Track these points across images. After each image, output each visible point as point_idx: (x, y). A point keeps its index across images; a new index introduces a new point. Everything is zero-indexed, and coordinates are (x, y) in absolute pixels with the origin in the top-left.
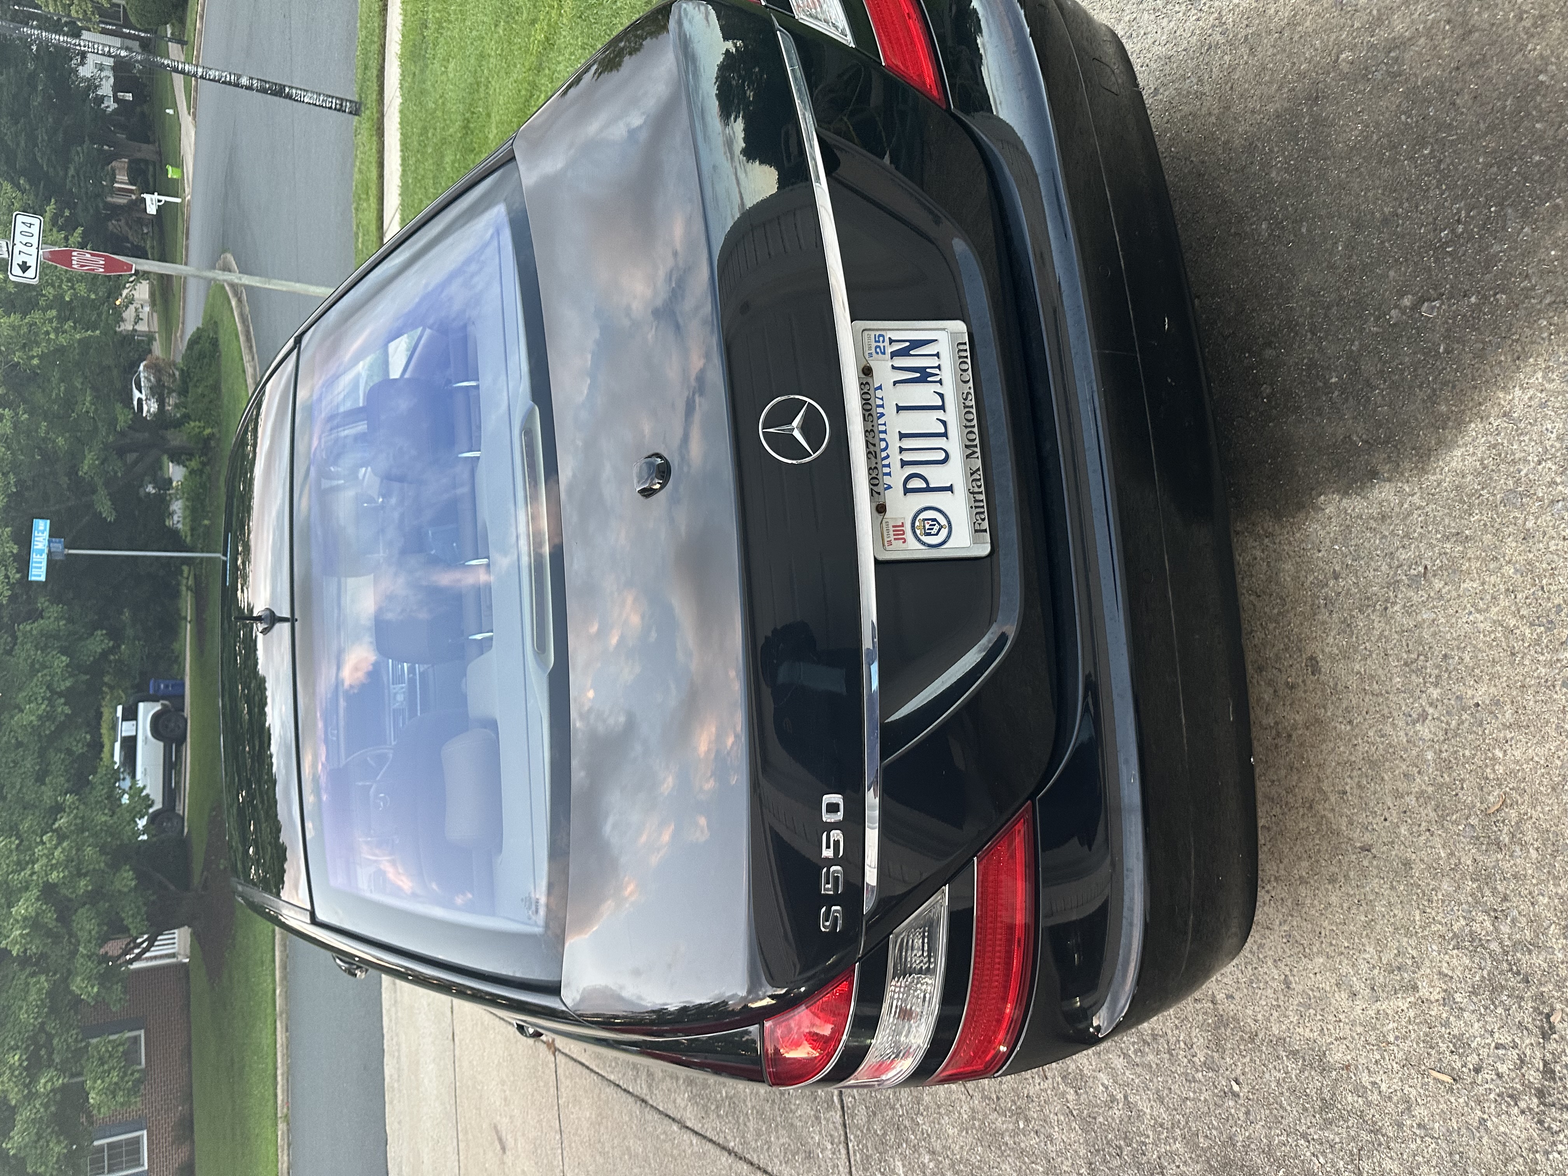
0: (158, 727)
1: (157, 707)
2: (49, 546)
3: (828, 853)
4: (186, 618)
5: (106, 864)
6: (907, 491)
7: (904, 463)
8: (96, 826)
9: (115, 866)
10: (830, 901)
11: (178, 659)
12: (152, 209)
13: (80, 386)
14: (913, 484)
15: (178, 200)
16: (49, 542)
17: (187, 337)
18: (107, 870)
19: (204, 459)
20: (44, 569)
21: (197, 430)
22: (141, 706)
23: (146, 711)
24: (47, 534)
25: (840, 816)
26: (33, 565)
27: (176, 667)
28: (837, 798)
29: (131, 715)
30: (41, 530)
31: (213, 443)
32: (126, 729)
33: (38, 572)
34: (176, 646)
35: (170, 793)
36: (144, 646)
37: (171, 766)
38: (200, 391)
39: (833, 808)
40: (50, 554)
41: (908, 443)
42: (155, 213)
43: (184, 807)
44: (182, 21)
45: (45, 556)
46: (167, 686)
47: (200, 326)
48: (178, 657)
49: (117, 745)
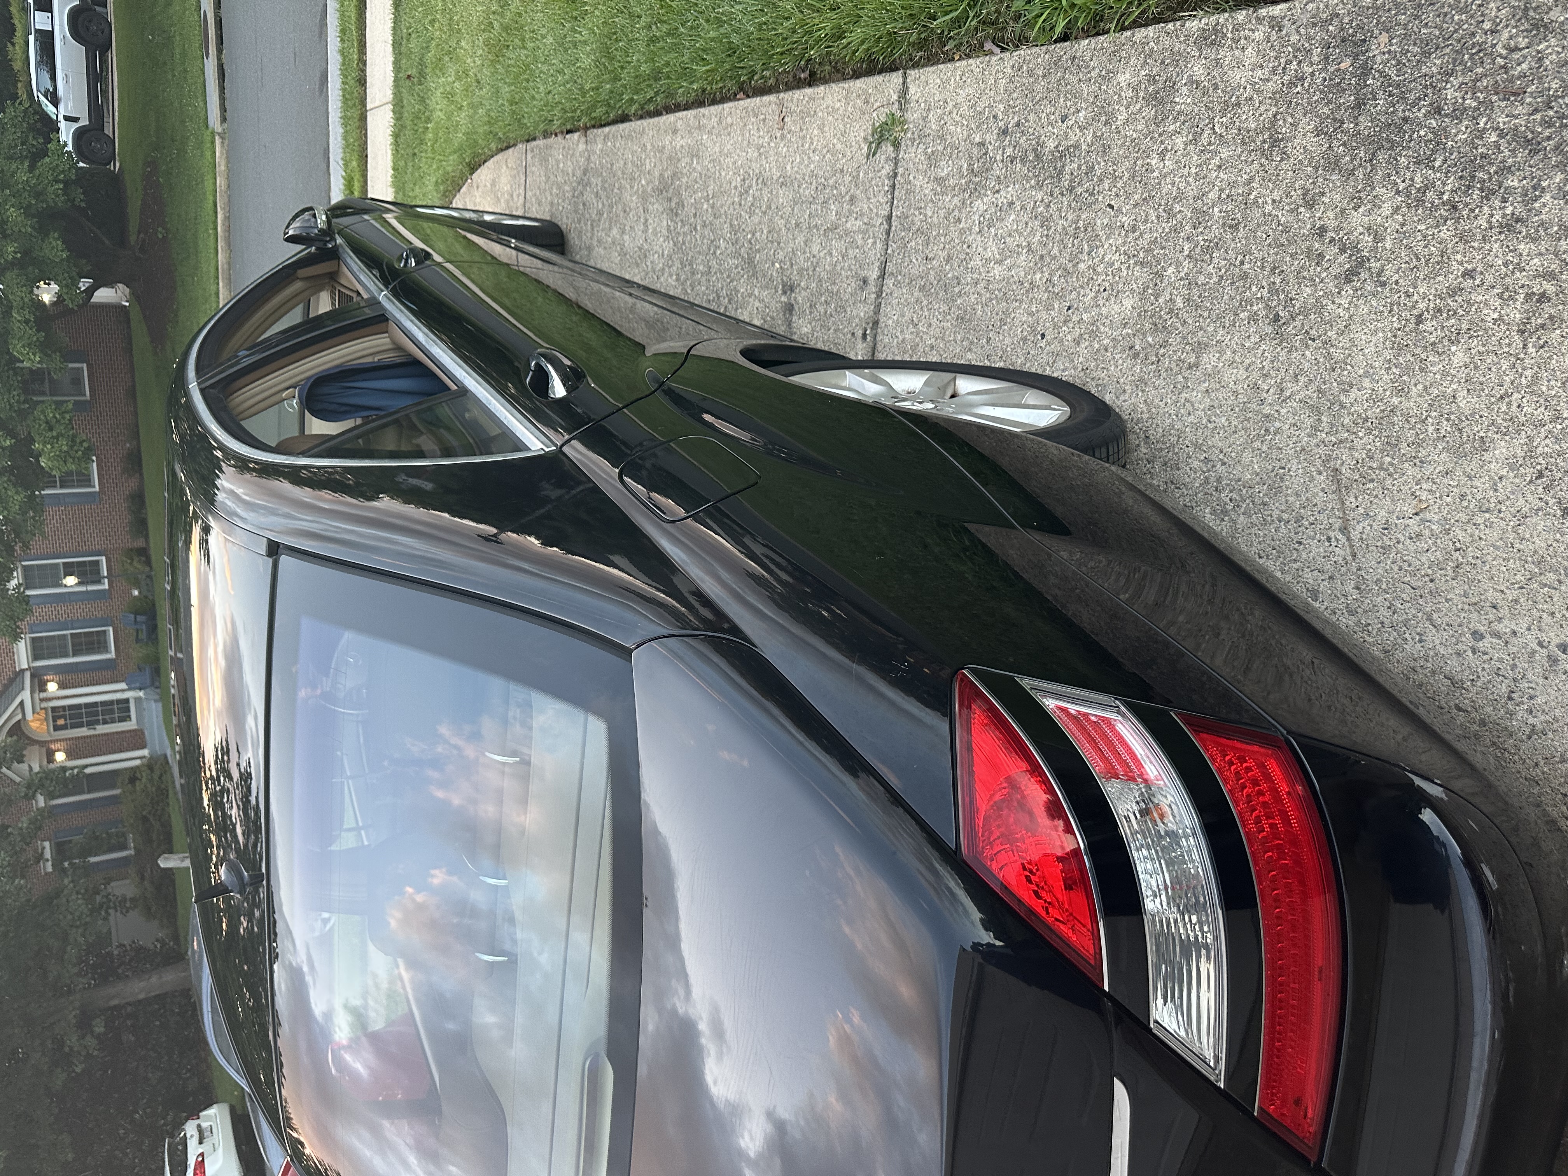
5: (33, 228)
8: (17, 183)
9: (43, 231)
18: (34, 233)
32: (40, 20)
35: (97, 110)
37: (96, 76)
43: (113, 126)
49: (31, 38)
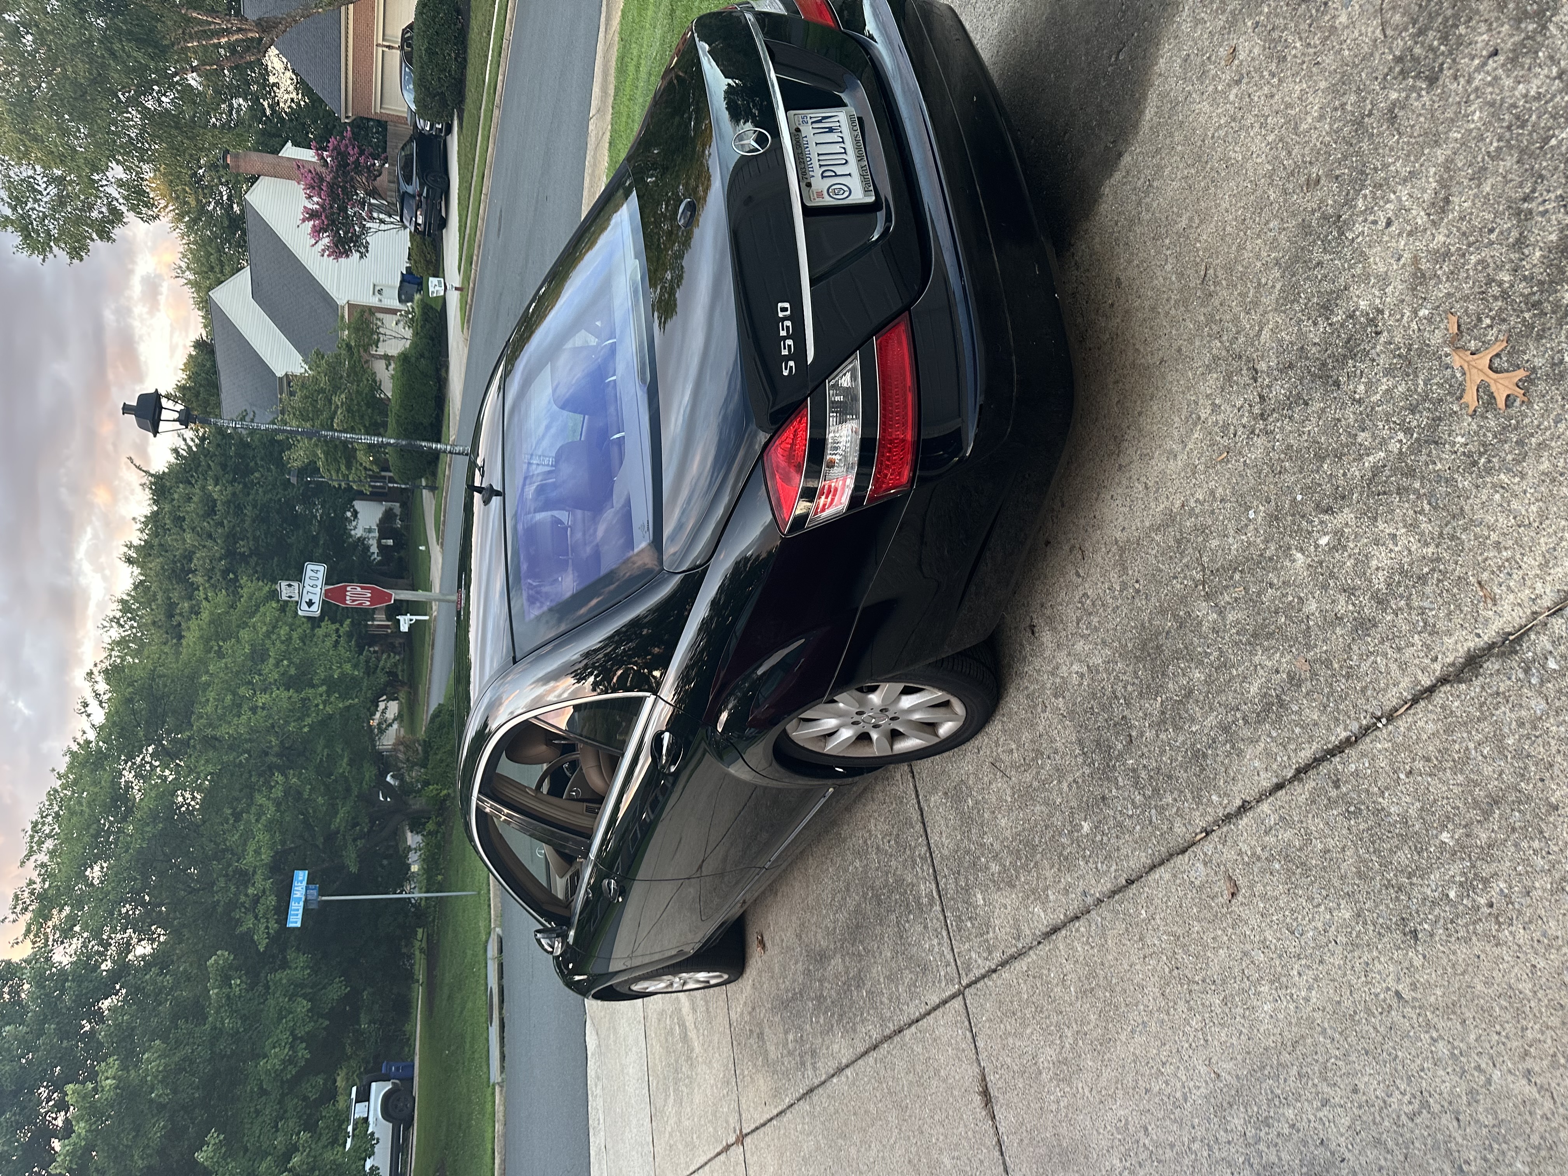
0: (389, 1109)
1: (388, 1086)
2: (306, 895)
3: (783, 333)
4: (418, 981)
6: (823, 177)
7: (821, 166)
10: (787, 358)
11: (408, 1042)
12: (404, 628)
13: (340, 752)
14: (826, 174)
15: (427, 618)
16: (307, 888)
17: (431, 712)
19: (440, 819)
20: (300, 916)
21: (435, 792)
22: (374, 1085)
23: (378, 1090)
24: (305, 883)
25: (788, 313)
26: (291, 912)
27: (407, 1049)
28: (787, 305)
29: (363, 1096)
30: (301, 877)
31: (448, 803)
32: (359, 1111)
33: (295, 920)
34: (407, 1027)
36: (379, 1029)
37: (399, 1148)
38: (438, 757)
39: (784, 309)
40: (306, 901)
41: (821, 158)
42: (406, 630)
44: (434, 474)
45: (302, 904)
46: (397, 1069)
47: (442, 702)
48: (409, 1039)
49: (350, 1128)
